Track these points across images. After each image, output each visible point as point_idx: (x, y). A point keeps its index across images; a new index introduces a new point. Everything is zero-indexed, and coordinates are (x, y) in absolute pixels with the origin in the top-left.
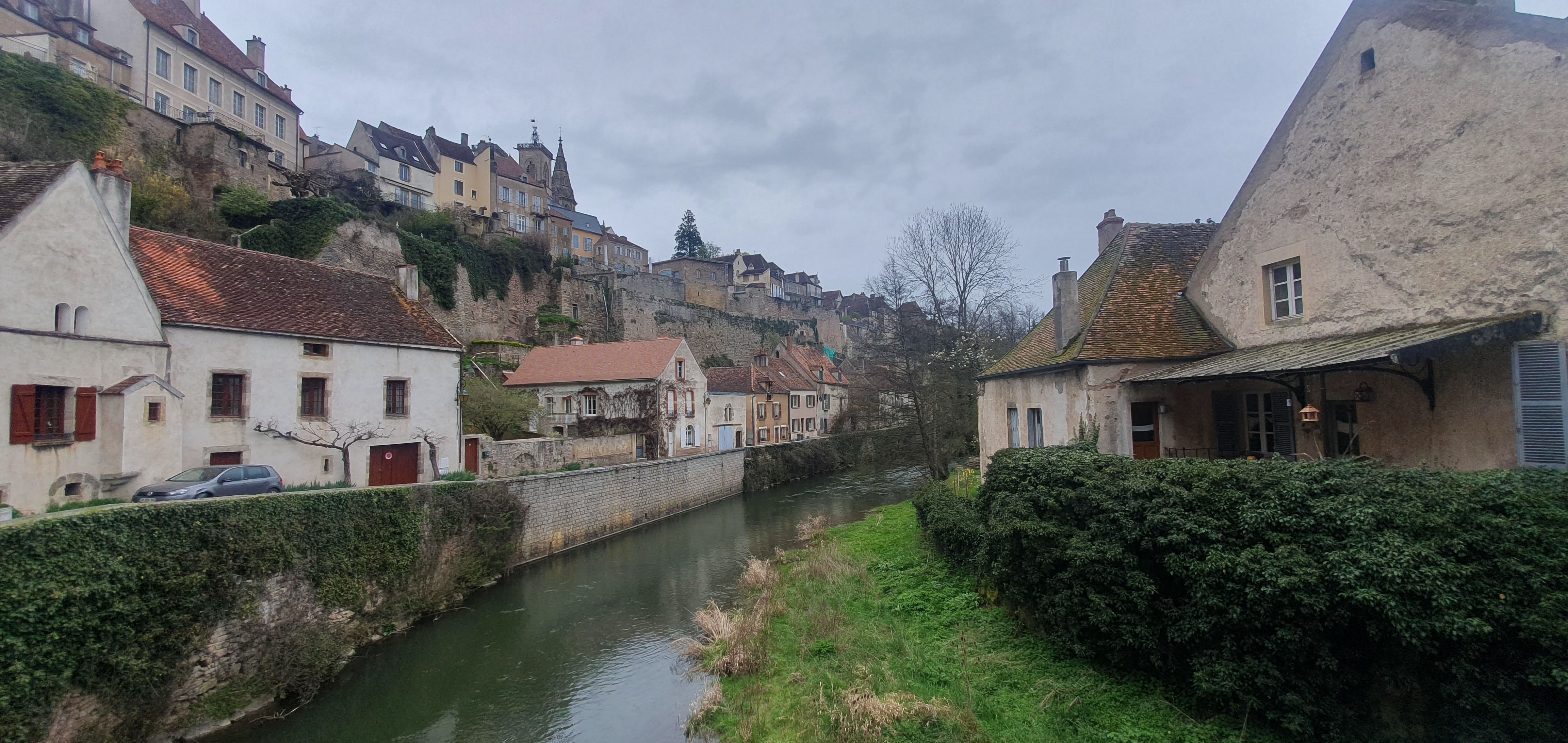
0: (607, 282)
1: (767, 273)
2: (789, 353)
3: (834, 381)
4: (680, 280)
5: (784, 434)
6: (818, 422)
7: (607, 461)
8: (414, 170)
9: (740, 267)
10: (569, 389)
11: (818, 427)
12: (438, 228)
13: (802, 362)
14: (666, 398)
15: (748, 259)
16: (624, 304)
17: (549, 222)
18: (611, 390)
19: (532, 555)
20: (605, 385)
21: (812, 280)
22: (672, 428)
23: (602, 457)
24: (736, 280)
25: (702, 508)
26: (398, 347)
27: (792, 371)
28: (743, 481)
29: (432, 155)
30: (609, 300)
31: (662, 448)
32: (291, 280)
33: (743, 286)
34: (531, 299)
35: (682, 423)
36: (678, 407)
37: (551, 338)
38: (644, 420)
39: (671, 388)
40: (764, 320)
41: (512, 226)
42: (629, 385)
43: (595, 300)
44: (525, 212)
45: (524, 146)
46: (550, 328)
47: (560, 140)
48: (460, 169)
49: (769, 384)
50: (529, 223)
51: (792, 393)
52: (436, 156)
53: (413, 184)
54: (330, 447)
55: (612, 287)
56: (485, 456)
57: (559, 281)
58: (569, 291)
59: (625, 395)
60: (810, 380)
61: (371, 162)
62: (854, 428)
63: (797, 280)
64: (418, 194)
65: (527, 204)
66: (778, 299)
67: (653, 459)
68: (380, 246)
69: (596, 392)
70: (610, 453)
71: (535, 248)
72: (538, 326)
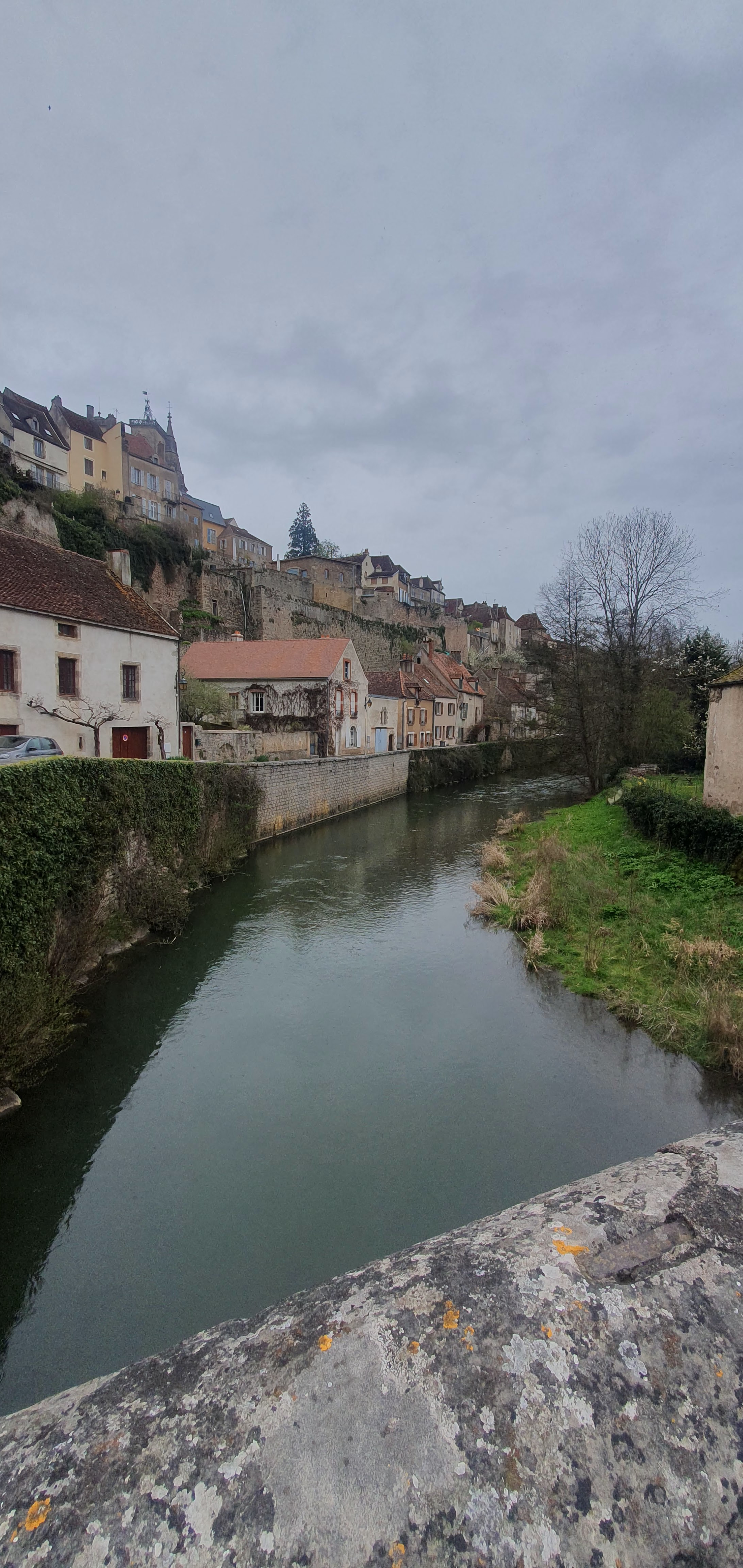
0: (244, 578)
1: (396, 576)
2: (431, 660)
3: (471, 691)
4: (309, 580)
5: (428, 740)
6: (456, 730)
7: (287, 755)
8: (48, 446)
9: (368, 568)
10: (235, 685)
11: (456, 735)
12: (87, 511)
13: (443, 670)
14: (335, 698)
15: (376, 561)
16: (263, 602)
17: (182, 510)
18: (281, 688)
19: (262, 835)
20: (274, 683)
21: (436, 586)
22: (339, 727)
23: (284, 752)
24: (365, 583)
25: (377, 805)
26: (131, 633)
27: (433, 678)
28: (408, 781)
29: (61, 428)
30: (246, 595)
31: (331, 747)
32: (30, 560)
33: (371, 590)
34: (173, 593)
35: (347, 723)
36: (345, 707)
37: (197, 634)
38: (313, 718)
39: (339, 688)
40: (394, 625)
41: (144, 512)
42: (299, 683)
43: (233, 597)
44: (157, 498)
45: (137, 422)
46: (193, 623)
47: (169, 417)
48: (89, 446)
49: (418, 689)
50: (161, 509)
51: (437, 700)
52: (65, 430)
53: (48, 461)
54: (86, 725)
55: (250, 584)
56: (197, 743)
57: (199, 574)
58: (209, 585)
59: (295, 694)
60: (451, 688)
61: (6, 434)
62: (487, 739)
63: (421, 585)
64: (53, 473)
65: (158, 489)
66: (405, 604)
67: (324, 756)
68: (40, 528)
69: (264, 689)
70: (290, 749)
71: (175, 538)
72: (182, 621)
